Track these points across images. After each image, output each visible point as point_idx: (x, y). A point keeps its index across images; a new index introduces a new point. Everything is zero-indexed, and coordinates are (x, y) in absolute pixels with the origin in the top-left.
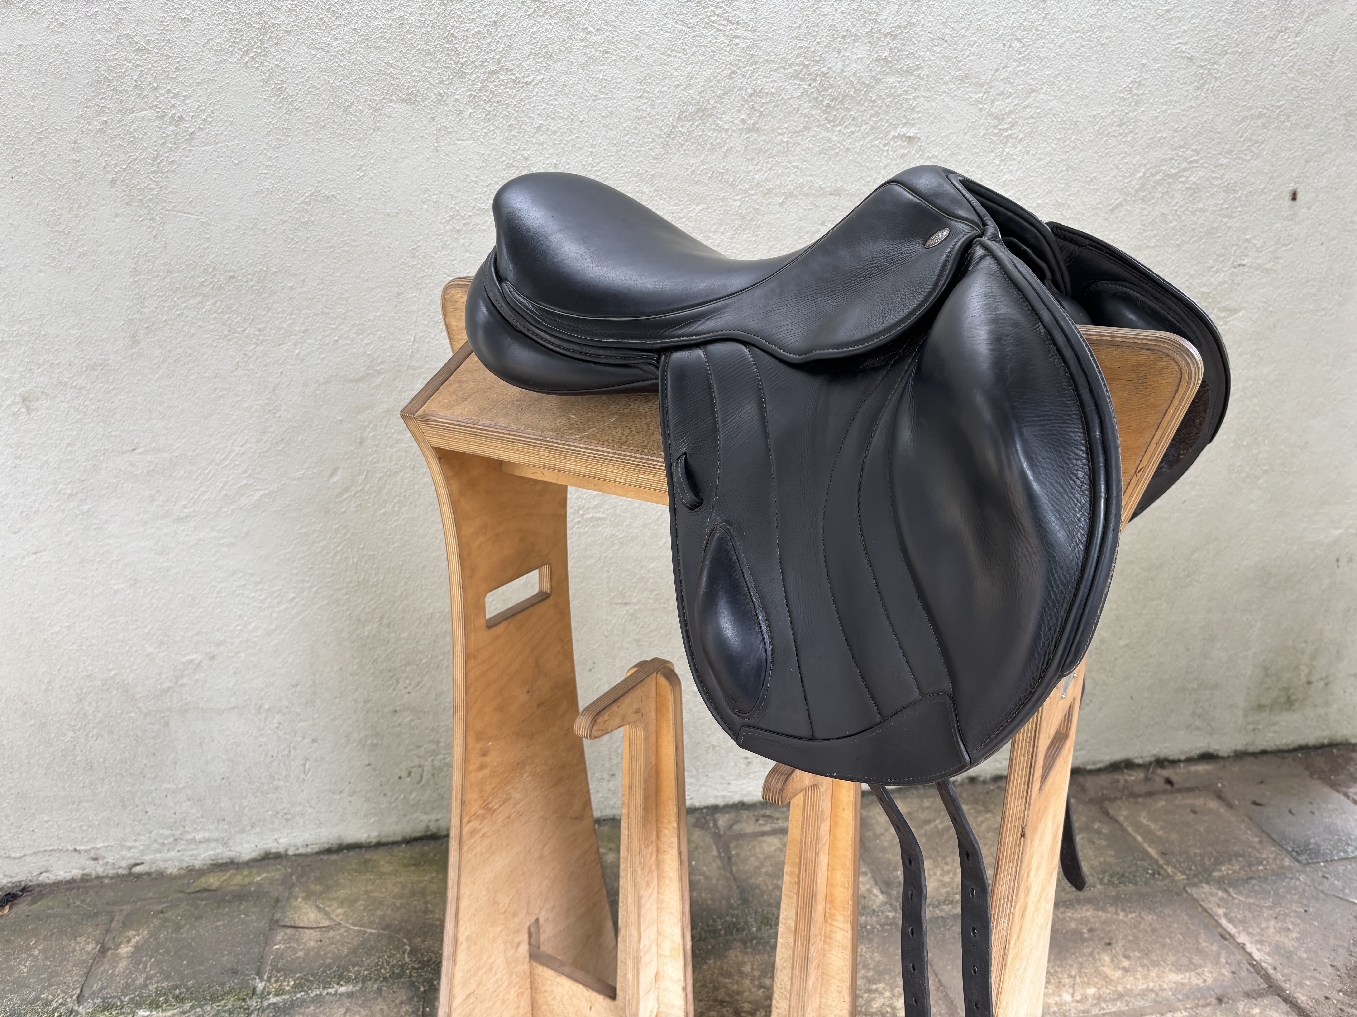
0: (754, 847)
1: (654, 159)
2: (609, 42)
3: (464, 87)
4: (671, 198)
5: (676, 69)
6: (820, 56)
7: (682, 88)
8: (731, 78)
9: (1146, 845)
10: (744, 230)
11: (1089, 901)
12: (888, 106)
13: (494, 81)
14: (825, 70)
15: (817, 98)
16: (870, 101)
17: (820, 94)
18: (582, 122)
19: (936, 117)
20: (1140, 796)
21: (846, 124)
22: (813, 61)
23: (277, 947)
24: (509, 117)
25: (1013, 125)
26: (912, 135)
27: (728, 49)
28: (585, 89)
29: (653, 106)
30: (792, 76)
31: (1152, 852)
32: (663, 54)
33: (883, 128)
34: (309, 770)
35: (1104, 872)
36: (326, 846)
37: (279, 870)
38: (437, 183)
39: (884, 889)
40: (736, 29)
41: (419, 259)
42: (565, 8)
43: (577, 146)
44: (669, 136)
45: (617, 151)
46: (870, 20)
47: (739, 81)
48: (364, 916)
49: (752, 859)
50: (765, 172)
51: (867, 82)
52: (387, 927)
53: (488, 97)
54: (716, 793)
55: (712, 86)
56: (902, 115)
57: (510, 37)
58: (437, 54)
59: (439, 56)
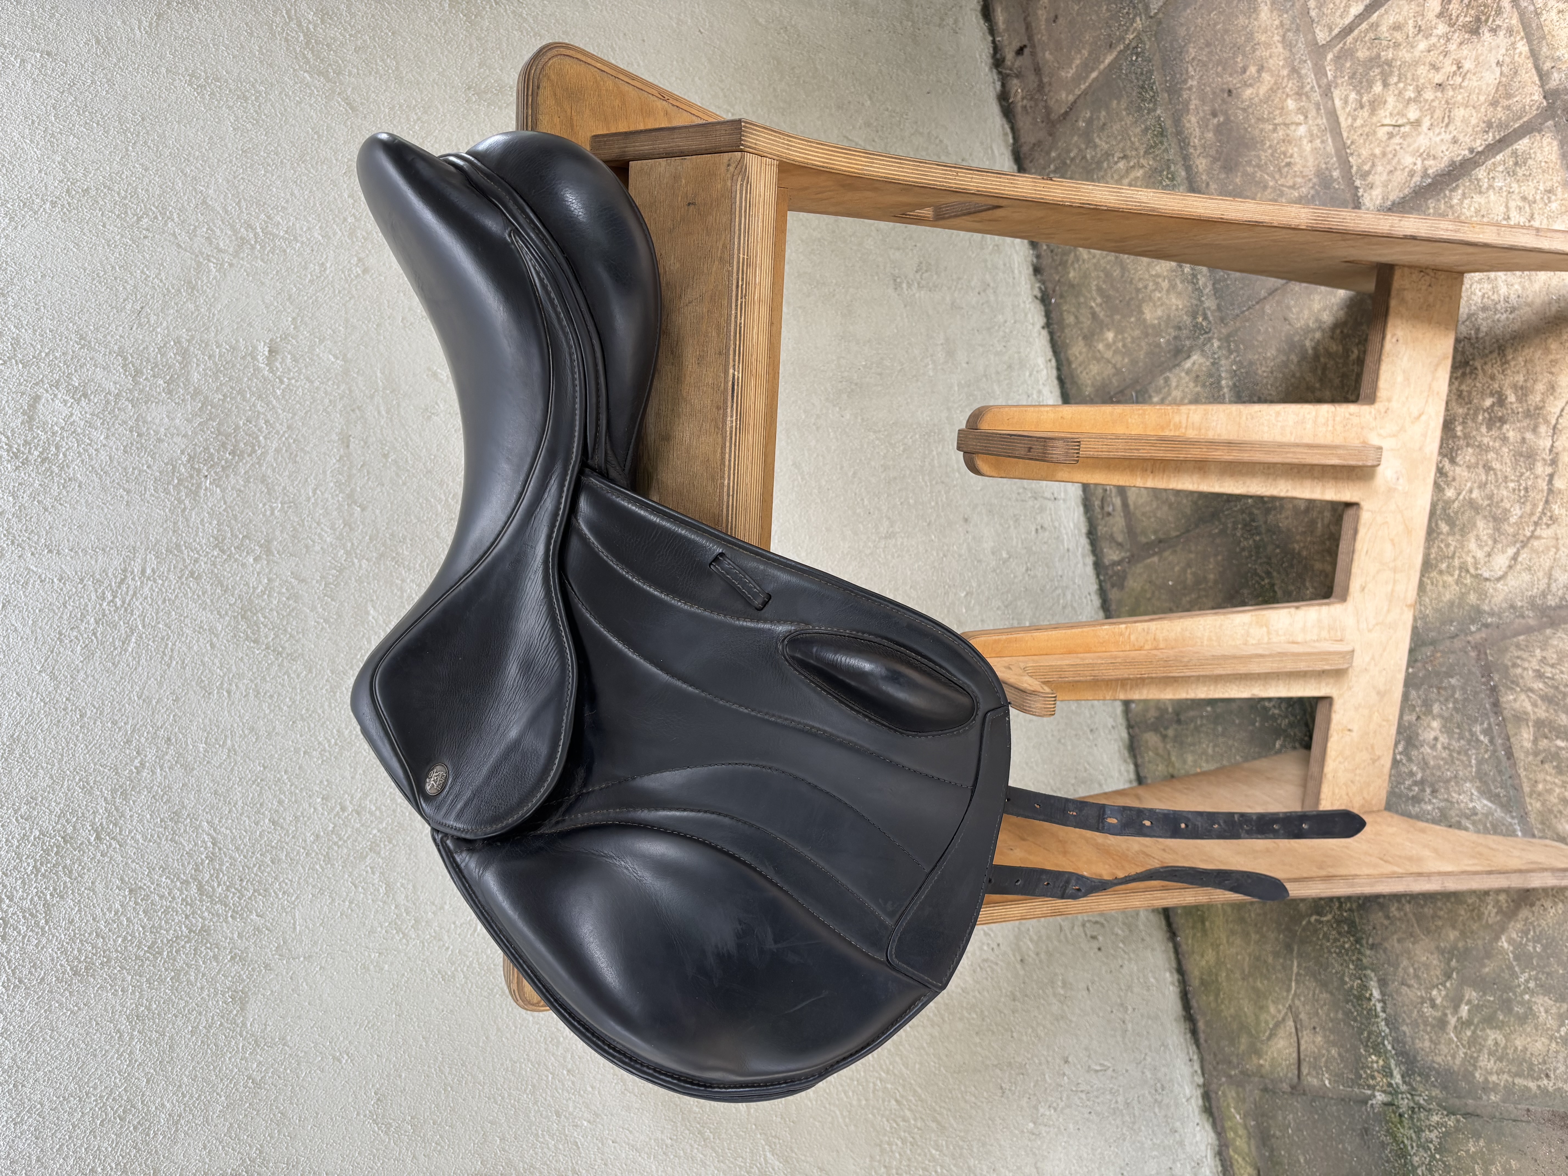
0: (1144, 514)
1: (310, 671)
2: (155, 736)
3: (222, 927)
4: (361, 648)
5: (190, 648)
6: (166, 464)
7: (215, 639)
8: (199, 577)
9: (1102, 67)
10: (397, 554)
11: (1177, 122)
12: (230, 379)
13: (213, 888)
14: (185, 458)
15: (222, 467)
16: (223, 401)
17: (218, 464)
18: (265, 768)
19: (243, 320)
20: (1041, 81)
22: (173, 473)
23: (1327, 1082)
24: (261, 865)
25: (249, 227)
26: (267, 349)
27: (160, 582)
28: (220, 766)
29: (241, 676)
30: (195, 500)
31: (1109, 59)
32: (169, 666)
33: (260, 385)
34: (1101, 1065)
35: (1139, 109)
37: (1223, 1093)
38: (354, 953)
39: (1185, 355)
40: (132, 573)
41: (456, 970)
42: (109, 797)
43: (297, 772)
44: (280, 654)
45: (303, 719)
46: (116, 403)
47: (203, 566)
48: (1277, 978)
49: (1159, 514)
50: (322, 529)
51: (200, 405)
52: (1289, 947)
53: (234, 894)
54: (1080, 565)
55: (211, 600)
56: (242, 361)
57: (151, 869)
58: (178, 966)
59: (180, 964)
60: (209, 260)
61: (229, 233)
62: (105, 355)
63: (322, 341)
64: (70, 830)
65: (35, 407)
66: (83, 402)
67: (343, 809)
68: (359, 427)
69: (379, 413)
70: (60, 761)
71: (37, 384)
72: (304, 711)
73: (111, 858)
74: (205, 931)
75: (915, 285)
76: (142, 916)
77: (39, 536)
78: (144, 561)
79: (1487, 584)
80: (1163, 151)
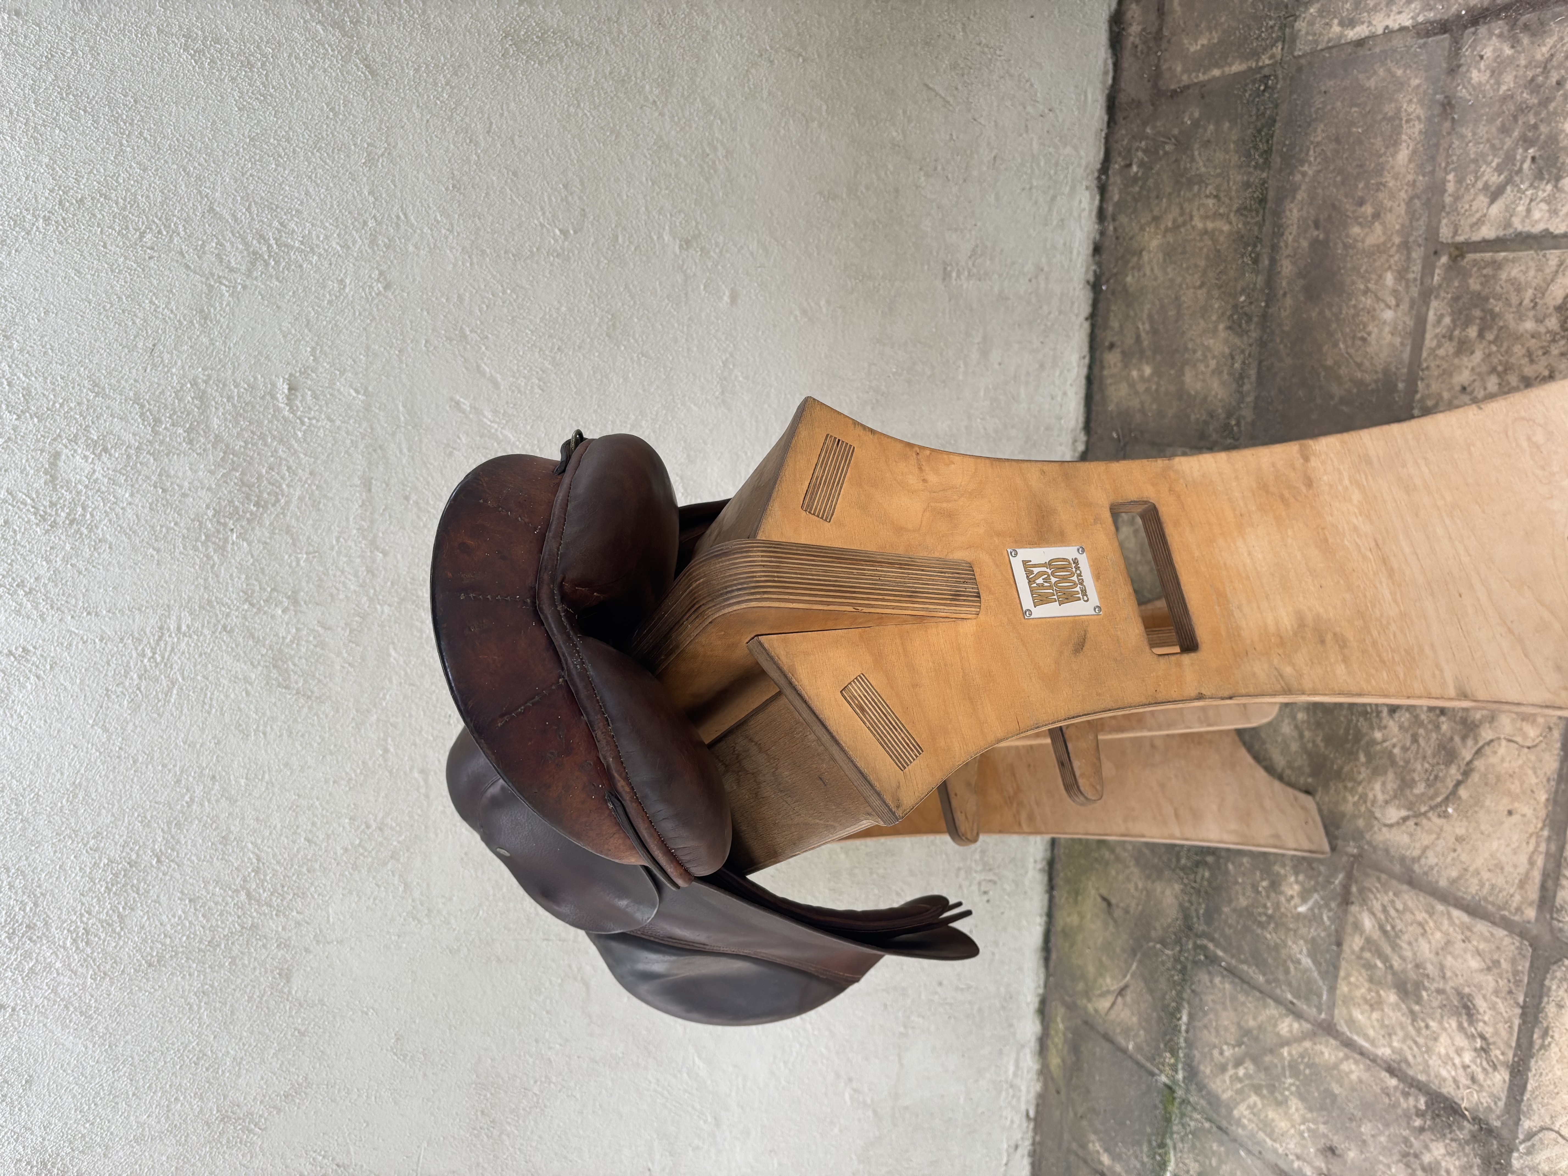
1: (338, 711)
2: (201, 774)
4: (383, 688)
5: (227, 697)
6: (193, 520)
7: (249, 688)
8: (231, 631)
9: (1226, 70)
10: (418, 597)
11: (1280, 201)
12: (251, 424)
13: (259, 894)
14: (210, 513)
15: (248, 519)
16: (245, 448)
17: (243, 517)
18: (299, 796)
19: (260, 353)
20: (1161, 29)
21: (278, 478)
22: (200, 529)
23: (1130, 1047)
25: (262, 238)
26: (286, 387)
27: (196, 637)
28: (260, 796)
29: (274, 719)
30: (223, 555)
32: (209, 713)
33: (281, 427)
36: (1042, 962)
37: (1056, 1007)
40: (169, 630)
42: (166, 829)
43: (328, 797)
44: (309, 697)
45: (331, 753)
46: (138, 457)
48: (1118, 964)
50: (346, 578)
51: (222, 454)
52: (1134, 952)
55: (245, 652)
56: (261, 403)
57: (206, 883)
58: (234, 954)
59: (235, 951)
60: (221, 283)
61: (240, 247)
62: (121, 403)
63: (342, 373)
64: (134, 857)
65: (56, 465)
66: (105, 458)
67: (368, 827)
68: (381, 468)
69: (401, 451)
70: (119, 801)
71: (55, 440)
72: (332, 747)
73: (172, 876)
74: (254, 926)
75: (966, 273)
76: (201, 918)
77: (77, 600)
78: (179, 618)
79: (1376, 822)
80: (1256, 223)
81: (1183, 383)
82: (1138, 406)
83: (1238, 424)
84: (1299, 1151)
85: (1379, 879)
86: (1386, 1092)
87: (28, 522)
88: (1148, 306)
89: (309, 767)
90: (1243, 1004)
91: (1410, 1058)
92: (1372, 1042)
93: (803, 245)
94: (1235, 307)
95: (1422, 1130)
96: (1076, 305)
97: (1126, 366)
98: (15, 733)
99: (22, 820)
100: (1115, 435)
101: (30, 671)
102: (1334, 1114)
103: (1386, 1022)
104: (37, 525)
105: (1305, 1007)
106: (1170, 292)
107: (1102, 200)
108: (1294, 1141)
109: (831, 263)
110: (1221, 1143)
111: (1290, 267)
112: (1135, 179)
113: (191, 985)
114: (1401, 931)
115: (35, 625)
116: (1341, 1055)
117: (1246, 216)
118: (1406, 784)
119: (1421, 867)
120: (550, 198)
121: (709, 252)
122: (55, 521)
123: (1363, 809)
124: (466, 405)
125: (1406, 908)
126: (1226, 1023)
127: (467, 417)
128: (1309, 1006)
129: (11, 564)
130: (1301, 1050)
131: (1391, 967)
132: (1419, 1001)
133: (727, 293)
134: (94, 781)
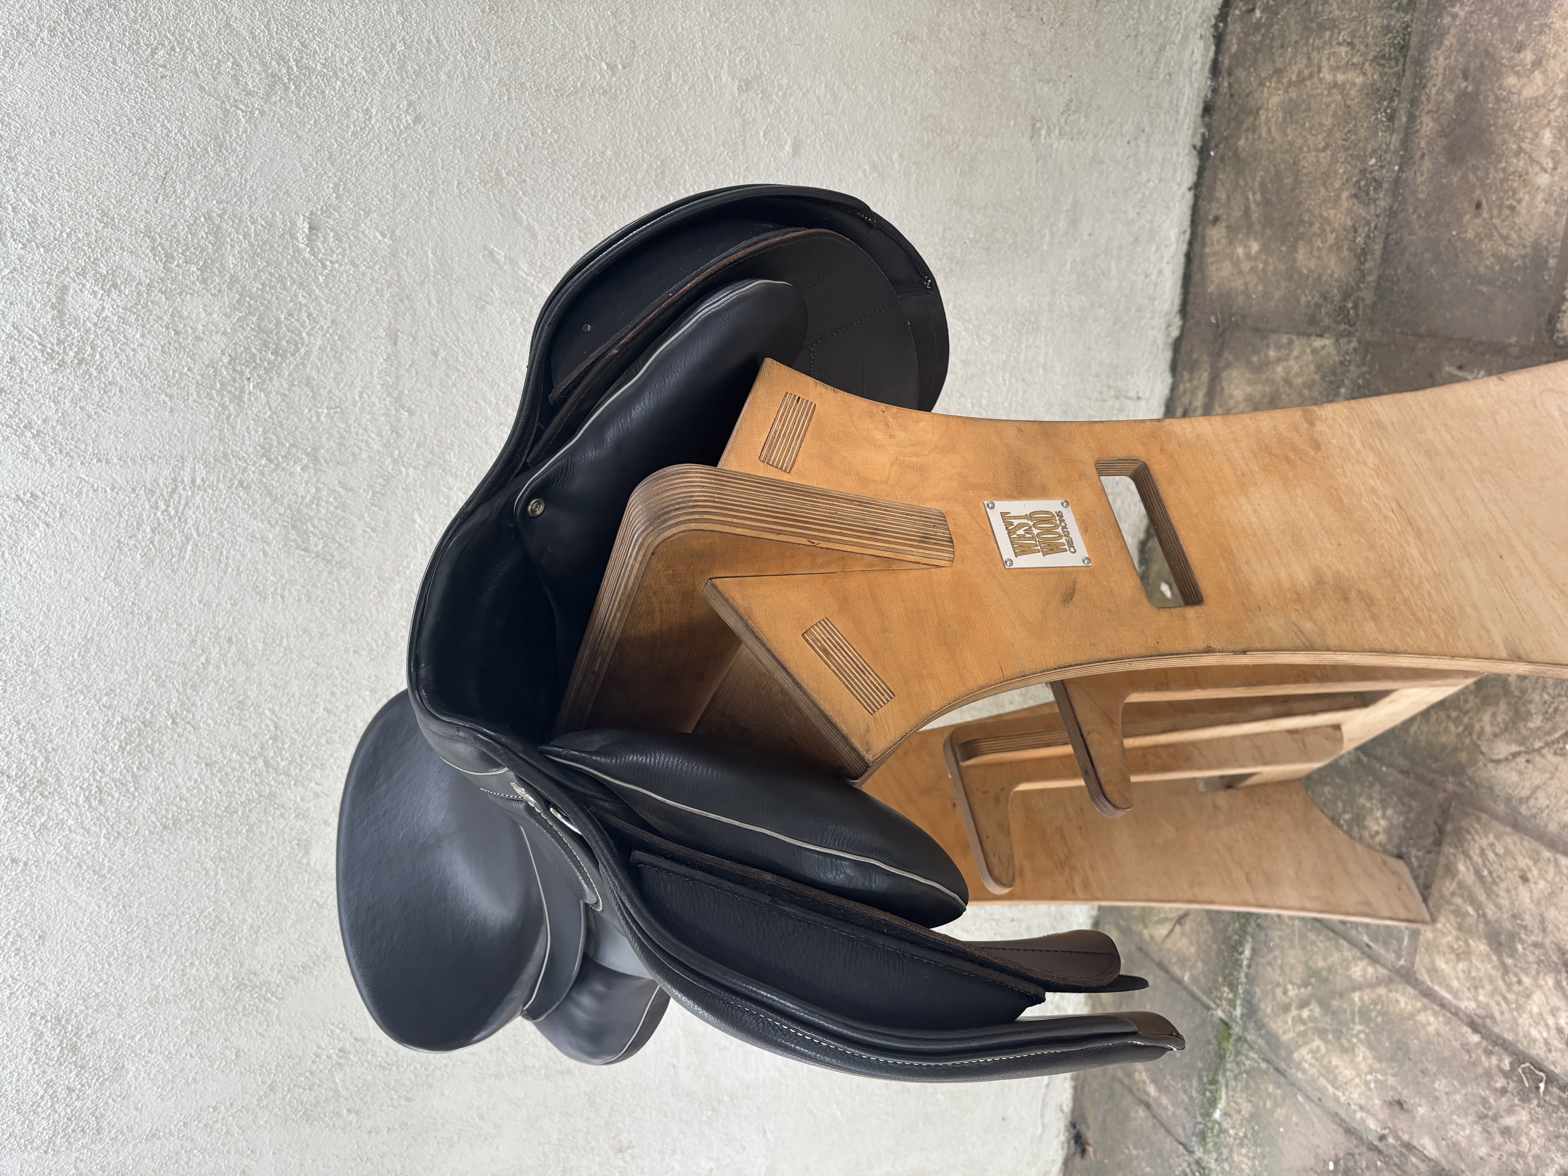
1: (359, 578)
2: (218, 636)
3: (286, 792)
4: (407, 556)
5: (244, 556)
7: (267, 548)
8: (249, 486)
10: (445, 461)
12: (269, 264)
13: (277, 762)
14: (226, 360)
15: (265, 368)
16: (263, 290)
17: (260, 365)
18: (318, 664)
19: (279, 187)
21: (298, 325)
22: (215, 376)
23: (1186, 978)
26: (307, 226)
27: (211, 491)
28: (278, 662)
29: (293, 582)
30: (239, 406)
32: (225, 572)
33: (300, 269)
39: (1318, 331)
40: (183, 482)
42: (181, 689)
43: (348, 667)
44: (329, 561)
45: (352, 622)
46: (149, 295)
50: (369, 436)
51: (238, 296)
53: (295, 767)
55: (262, 510)
56: (280, 241)
57: (223, 747)
59: (253, 819)
60: (237, 108)
61: (258, 68)
62: (131, 235)
63: (367, 214)
64: (148, 716)
65: (64, 300)
66: (114, 294)
68: (408, 320)
69: (429, 303)
70: (133, 658)
71: (62, 272)
72: (353, 615)
73: (187, 738)
74: (272, 795)
75: (1057, 131)
76: (218, 784)
77: (86, 445)
78: (194, 470)
79: (1481, 757)
80: (1395, 74)
81: (1295, 260)
82: (1243, 288)
83: (1355, 307)
84: (1363, 1102)
85: (1478, 819)
86: (1467, 1048)
87: (35, 359)
88: (1262, 173)
89: (329, 635)
90: (1313, 943)
91: (1497, 1014)
92: (1456, 995)
93: (876, 92)
94: (1363, 171)
95: (1504, 1091)
96: (1179, 173)
97: (1231, 243)
98: (24, 582)
99: (32, 673)
100: (1214, 321)
101: (39, 518)
102: (1406, 1068)
103: (1473, 974)
104: (45, 363)
105: (1382, 951)
106: (1287, 157)
107: (1217, 53)
108: (1359, 1091)
109: (906, 113)
110: (1278, 1085)
111: (1431, 125)
112: (1258, 26)
113: (207, 850)
114: (1499, 877)
115: (44, 470)
116: (1419, 1005)
117: (1384, 66)
118: (1519, 715)
119: (1528, 808)
120: (596, 27)
121: (770, 95)
122: (62, 360)
123: (1467, 741)
124: (500, 255)
125: (1508, 852)
126: (1293, 961)
127: (501, 268)
128: (1387, 950)
129: (18, 404)
130: (1373, 996)
131: (1484, 915)
132: (1513, 953)
133: (789, 142)
134: (106, 636)
